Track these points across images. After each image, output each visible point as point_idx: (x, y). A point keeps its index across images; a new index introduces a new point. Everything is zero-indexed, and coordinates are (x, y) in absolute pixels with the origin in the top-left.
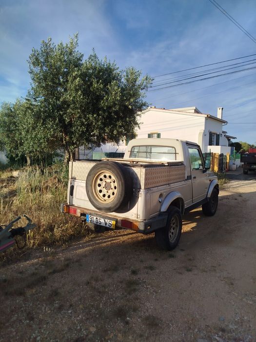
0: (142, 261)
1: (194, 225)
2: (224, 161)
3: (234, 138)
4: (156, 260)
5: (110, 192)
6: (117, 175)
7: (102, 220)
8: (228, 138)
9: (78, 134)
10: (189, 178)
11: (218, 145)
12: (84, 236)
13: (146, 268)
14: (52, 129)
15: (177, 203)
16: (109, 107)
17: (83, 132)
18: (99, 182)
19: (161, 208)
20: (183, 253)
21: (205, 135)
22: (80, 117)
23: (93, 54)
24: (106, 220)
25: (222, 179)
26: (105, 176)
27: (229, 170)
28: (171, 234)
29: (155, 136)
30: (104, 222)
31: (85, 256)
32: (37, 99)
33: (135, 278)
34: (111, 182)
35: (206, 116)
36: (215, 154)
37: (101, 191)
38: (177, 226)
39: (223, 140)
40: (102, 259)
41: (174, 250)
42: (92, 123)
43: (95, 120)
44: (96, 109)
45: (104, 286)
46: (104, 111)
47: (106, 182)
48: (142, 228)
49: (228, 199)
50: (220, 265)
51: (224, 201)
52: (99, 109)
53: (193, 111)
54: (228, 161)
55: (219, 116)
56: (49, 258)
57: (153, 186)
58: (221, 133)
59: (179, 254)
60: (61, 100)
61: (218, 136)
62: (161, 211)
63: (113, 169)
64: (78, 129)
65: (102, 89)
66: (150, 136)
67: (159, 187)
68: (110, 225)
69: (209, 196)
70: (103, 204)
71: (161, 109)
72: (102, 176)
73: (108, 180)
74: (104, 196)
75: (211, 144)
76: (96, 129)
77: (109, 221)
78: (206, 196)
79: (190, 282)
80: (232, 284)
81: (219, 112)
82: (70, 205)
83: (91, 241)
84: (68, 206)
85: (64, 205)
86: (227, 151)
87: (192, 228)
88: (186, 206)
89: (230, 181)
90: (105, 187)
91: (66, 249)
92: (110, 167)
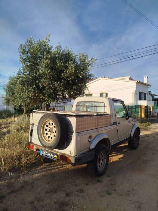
0: (76, 185)
1: (121, 156)
2: (149, 110)
3: (156, 95)
4: (87, 184)
5: (53, 134)
6: (56, 123)
7: (49, 155)
8: (152, 96)
9: (47, 95)
10: (115, 123)
11: (146, 100)
12: (42, 164)
13: (78, 191)
14: (31, 92)
15: (105, 142)
16: (68, 77)
17: (50, 93)
18: (46, 127)
19: (90, 146)
20: (108, 179)
21: (136, 94)
22: (49, 84)
23: (58, 45)
24: (52, 155)
25: (147, 123)
26: (49, 124)
27: (153, 116)
28: (100, 164)
29: (104, 95)
30: (50, 155)
31: (37, 179)
32: (24, 73)
33: (67, 199)
34: (53, 128)
35: (136, 82)
36: (142, 106)
37: (47, 134)
38: (105, 158)
39: (148, 97)
40: (49, 183)
41: (102, 176)
42: (56, 87)
43: (59, 86)
44: (59, 79)
45: (42, 206)
46: (64, 80)
47: (50, 127)
48: (73, 161)
49: (149, 137)
50: (133, 190)
51: (146, 138)
52: (61, 79)
53: (129, 79)
54: (151, 110)
55: (145, 82)
56: (13, 180)
57: (84, 130)
58: (147, 92)
59: (105, 180)
60: (38, 74)
61: (145, 94)
62: (90, 148)
63: (53, 119)
64: (48, 91)
65: (63, 66)
66: (101, 95)
67: (88, 131)
68: (54, 158)
69: (132, 135)
70: (47, 143)
71: (109, 78)
72: (47, 124)
73: (52, 126)
74: (49, 137)
75: (140, 99)
76: (59, 92)
77: (53, 155)
78: (129, 135)
79: (108, 205)
80: (140, 208)
81: (145, 79)
82: (30, 143)
83: (46, 168)
84: (29, 143)
85: (27, 143)
86: (151, 104)
87: (119, 159)
88: (112, 144)
89: (152, 124)
90: (50, 131)
91: (27, 174)
92: (52, 117)
